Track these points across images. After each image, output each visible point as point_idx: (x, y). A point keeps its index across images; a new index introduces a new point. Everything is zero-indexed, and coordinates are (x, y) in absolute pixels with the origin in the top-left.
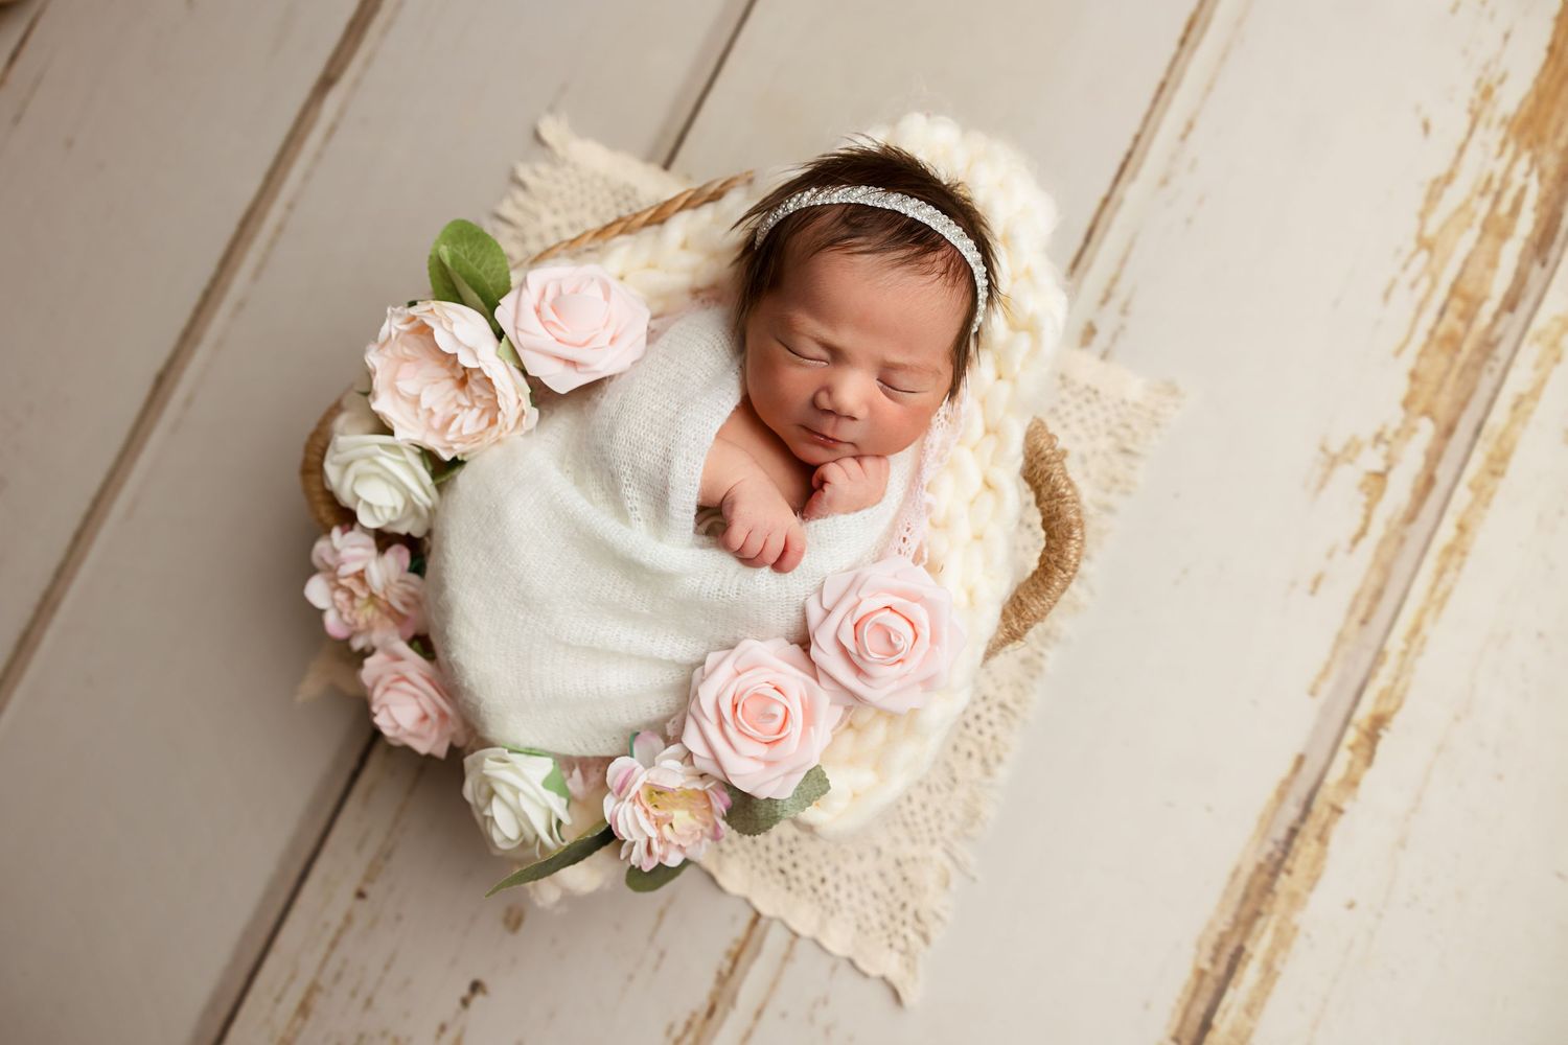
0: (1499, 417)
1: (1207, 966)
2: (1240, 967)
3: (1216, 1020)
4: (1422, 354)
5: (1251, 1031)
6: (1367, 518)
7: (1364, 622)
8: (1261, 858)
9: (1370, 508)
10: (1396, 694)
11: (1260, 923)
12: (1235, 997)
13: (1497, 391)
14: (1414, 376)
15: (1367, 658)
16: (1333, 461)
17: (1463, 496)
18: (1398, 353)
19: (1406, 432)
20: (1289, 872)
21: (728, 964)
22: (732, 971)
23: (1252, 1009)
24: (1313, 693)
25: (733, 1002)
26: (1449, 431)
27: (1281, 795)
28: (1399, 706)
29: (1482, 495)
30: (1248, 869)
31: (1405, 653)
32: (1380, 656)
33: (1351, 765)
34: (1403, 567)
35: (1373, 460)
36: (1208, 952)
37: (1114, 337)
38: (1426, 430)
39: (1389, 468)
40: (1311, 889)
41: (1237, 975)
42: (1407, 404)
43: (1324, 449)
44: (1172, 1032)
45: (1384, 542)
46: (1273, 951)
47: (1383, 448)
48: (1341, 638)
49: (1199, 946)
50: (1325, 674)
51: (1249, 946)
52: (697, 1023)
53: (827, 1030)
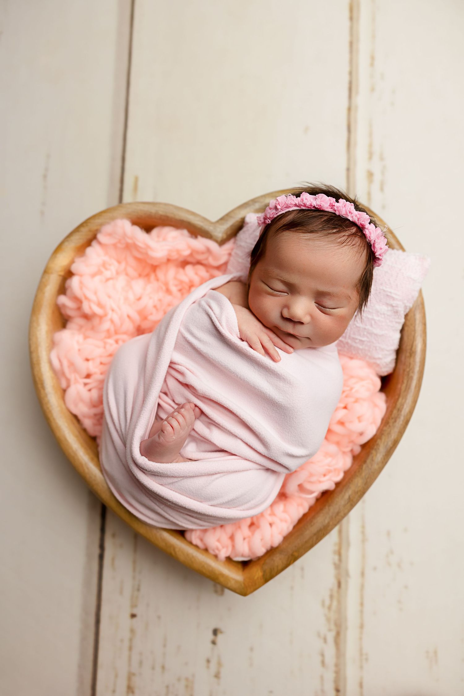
21: (336, 558)
22: (340, 560)
25: (347, 574)
37: (383, 173)
52: (335, 594)
53: (399, 566)
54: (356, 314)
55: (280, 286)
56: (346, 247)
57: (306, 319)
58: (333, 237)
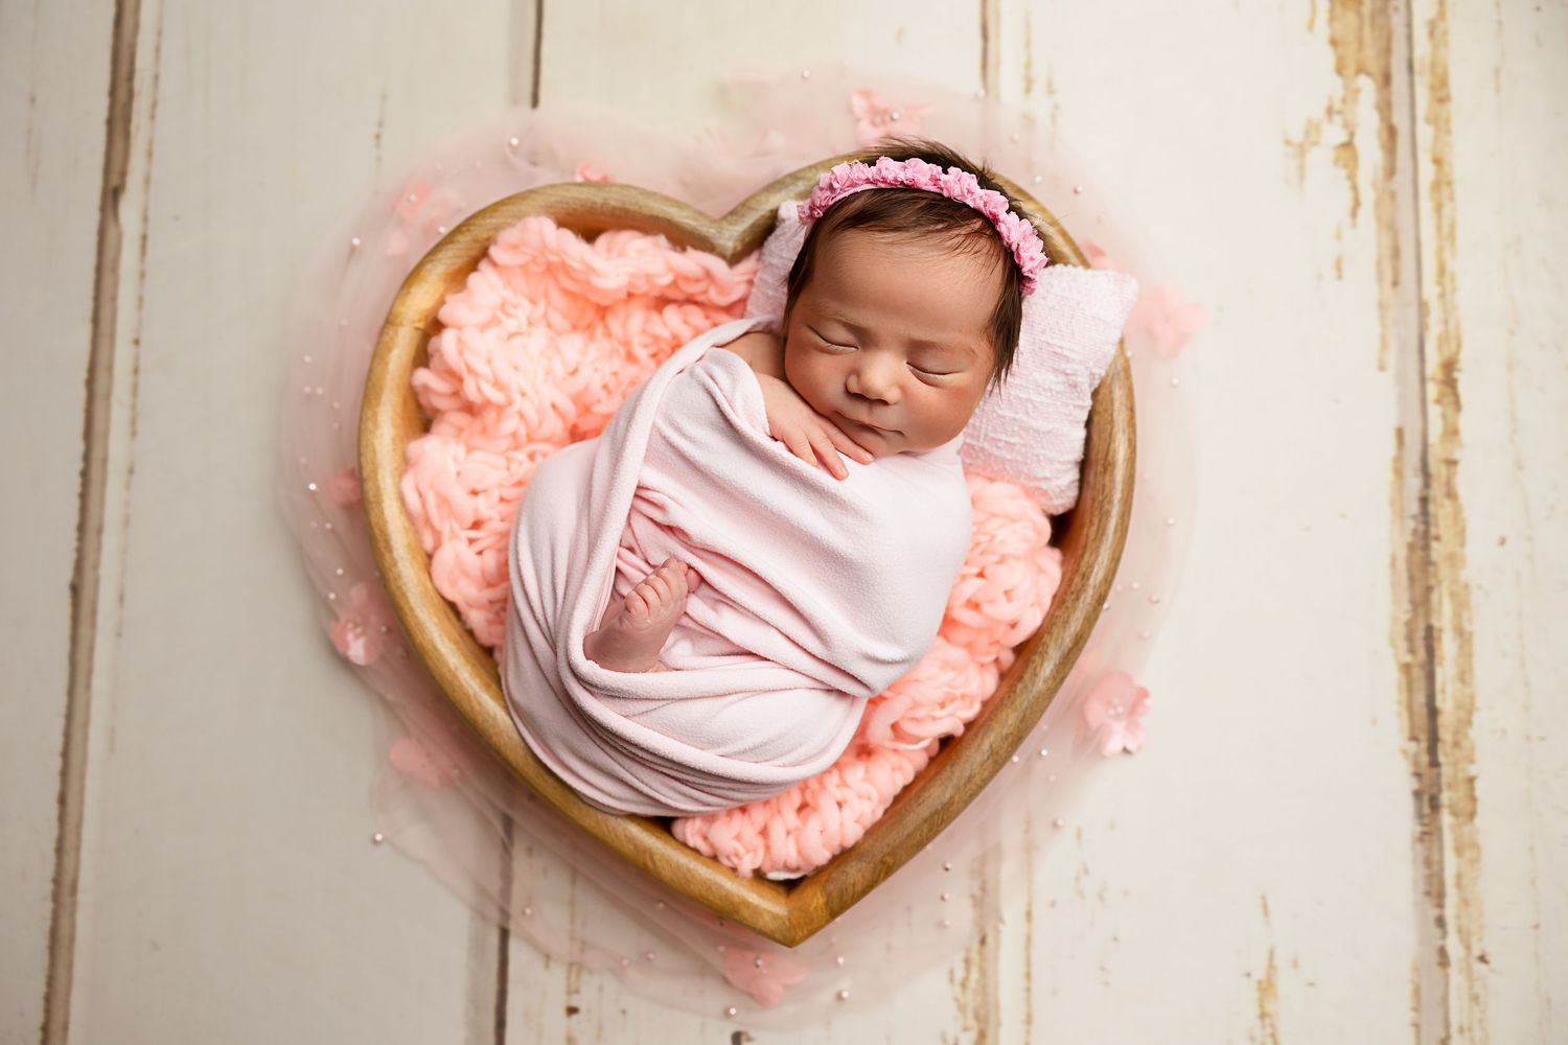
0: (1422, 48)
1: (1408, 658)
2: (1436, 645)
3: (1439, 703)
4: (1332, 19)
5: (1472, 697)
6: (1355, 188)
7: (1395, 283)
8: (1409, 538)
9: (1352, 177)
10: (1451, 337)
11: (1435, 596)
12: (1445, 673)
13: (1409, 25)
14: (1334, 42)
15: (1412, 314)
16: (1302, 150)
17: (1425, 133)
18: (1311, 26)
19: (1352, 95)
20: (1438, 538)
21: (976, 884)
22: (983, 890)
23: (1464, 677)
24: (1382, 368)
25: (998, 919)
26: (1386, 79)
27: (1399, 473)
28: (1459, 346)
29: (1440, 124)
30: (1402, 553)
31: (1442, 296)
32: (1423, 308)
33: (1444, 416)
34: (1405, 219)
35: (1335, 134)
36: (1403, 645)
37: (1053, 119)
38: (1367, 87)
39: (1352, 135)
40: (1462, 544)
41: (1438, 653)
42: (1340, 70)
43: (1288, 142)
44: (1406, 733)
45: (1378, 204)
46: (1457, 615)
47: (1338, 120)
48: (1382, 307)
49: (1393, 644)
50: (1384, 345)
51: (1435, 622)
52: (975, 956)
53: (1101, 898)
54: (989, 388)
55: (841, 334)
56: (962, 256)
57: (892, 395)
58: (936, 239)
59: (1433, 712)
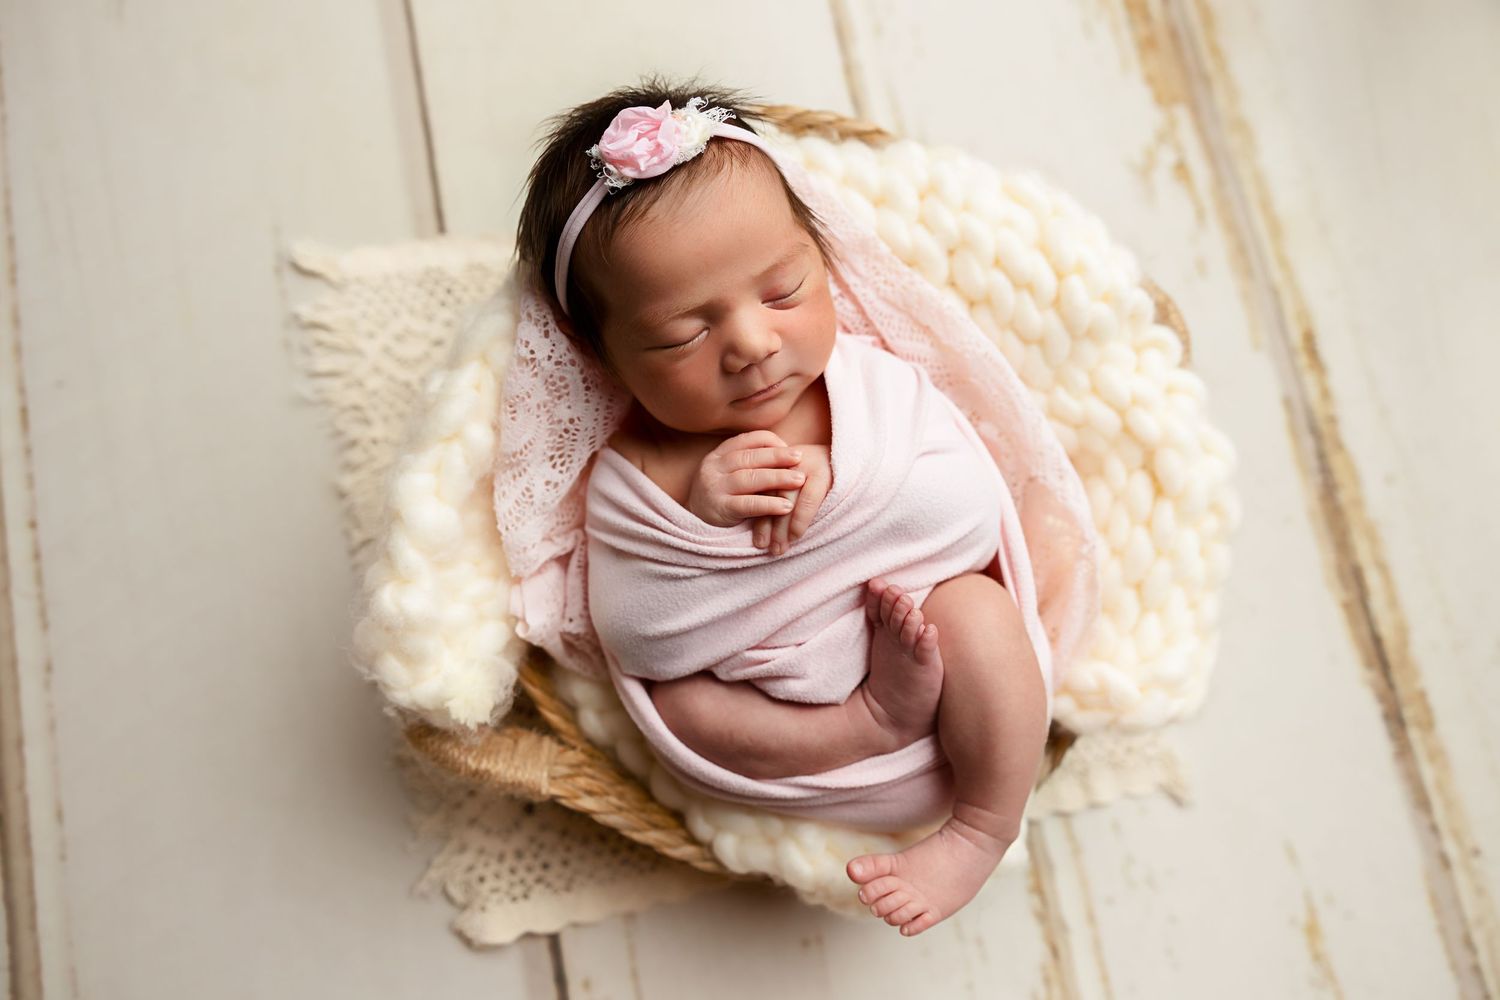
1: (1345, 596)
2: (1364, 580)
3: (1380, 632)
4: (1143, 61)
5: (1403, 620)
6: (1196, 200)
7: (1248, 273)
8: (1317, 492)
9: (1191, 191)
11: (1351, 537)
14: (1149, 80)
15: (1268, 300)
16: (1145, 173)
20: (1340, 486)
22: (1044, 902)
24: (1257, 348)
26: (1195, 104)
27: (1294, 435)
28: (1311, 318)
30: (1317, 505)
31: (1287, 279)
33: (1316, 382)
36: (1338, 585)
39: (1182, 156)
40: (1359, 487)
41: (1366, 586)
42: (1158, 102)
43: (1133, 168)
44: (1362, 663)
45: (1218, 210)
46: (1374, 552)
47: (1168, 143)
48: (1245, 296)
49: (1330, 585)
50: (1254, 329)
51: (1357, 560)
52: (1052, 973)
53: (1150, 883)
59: (1377, 641)
